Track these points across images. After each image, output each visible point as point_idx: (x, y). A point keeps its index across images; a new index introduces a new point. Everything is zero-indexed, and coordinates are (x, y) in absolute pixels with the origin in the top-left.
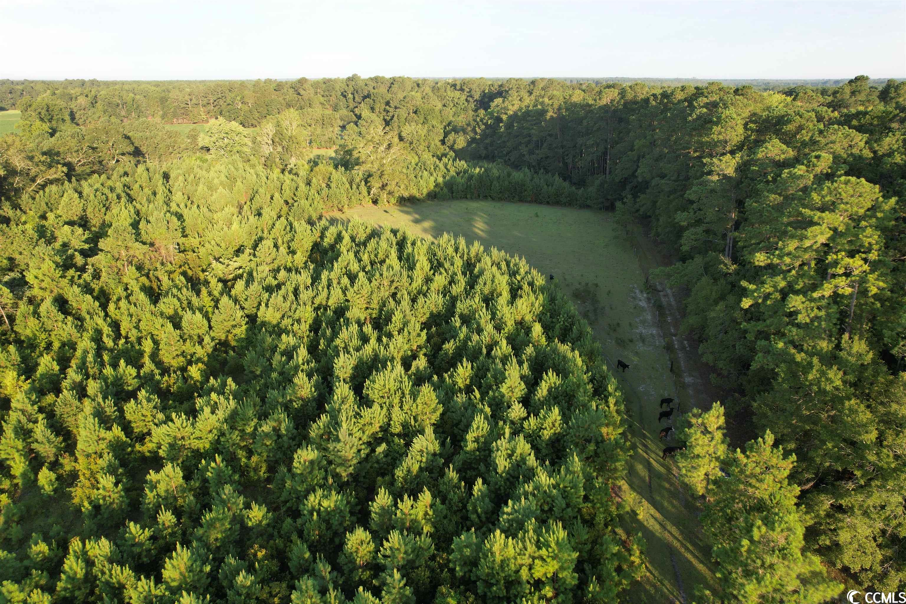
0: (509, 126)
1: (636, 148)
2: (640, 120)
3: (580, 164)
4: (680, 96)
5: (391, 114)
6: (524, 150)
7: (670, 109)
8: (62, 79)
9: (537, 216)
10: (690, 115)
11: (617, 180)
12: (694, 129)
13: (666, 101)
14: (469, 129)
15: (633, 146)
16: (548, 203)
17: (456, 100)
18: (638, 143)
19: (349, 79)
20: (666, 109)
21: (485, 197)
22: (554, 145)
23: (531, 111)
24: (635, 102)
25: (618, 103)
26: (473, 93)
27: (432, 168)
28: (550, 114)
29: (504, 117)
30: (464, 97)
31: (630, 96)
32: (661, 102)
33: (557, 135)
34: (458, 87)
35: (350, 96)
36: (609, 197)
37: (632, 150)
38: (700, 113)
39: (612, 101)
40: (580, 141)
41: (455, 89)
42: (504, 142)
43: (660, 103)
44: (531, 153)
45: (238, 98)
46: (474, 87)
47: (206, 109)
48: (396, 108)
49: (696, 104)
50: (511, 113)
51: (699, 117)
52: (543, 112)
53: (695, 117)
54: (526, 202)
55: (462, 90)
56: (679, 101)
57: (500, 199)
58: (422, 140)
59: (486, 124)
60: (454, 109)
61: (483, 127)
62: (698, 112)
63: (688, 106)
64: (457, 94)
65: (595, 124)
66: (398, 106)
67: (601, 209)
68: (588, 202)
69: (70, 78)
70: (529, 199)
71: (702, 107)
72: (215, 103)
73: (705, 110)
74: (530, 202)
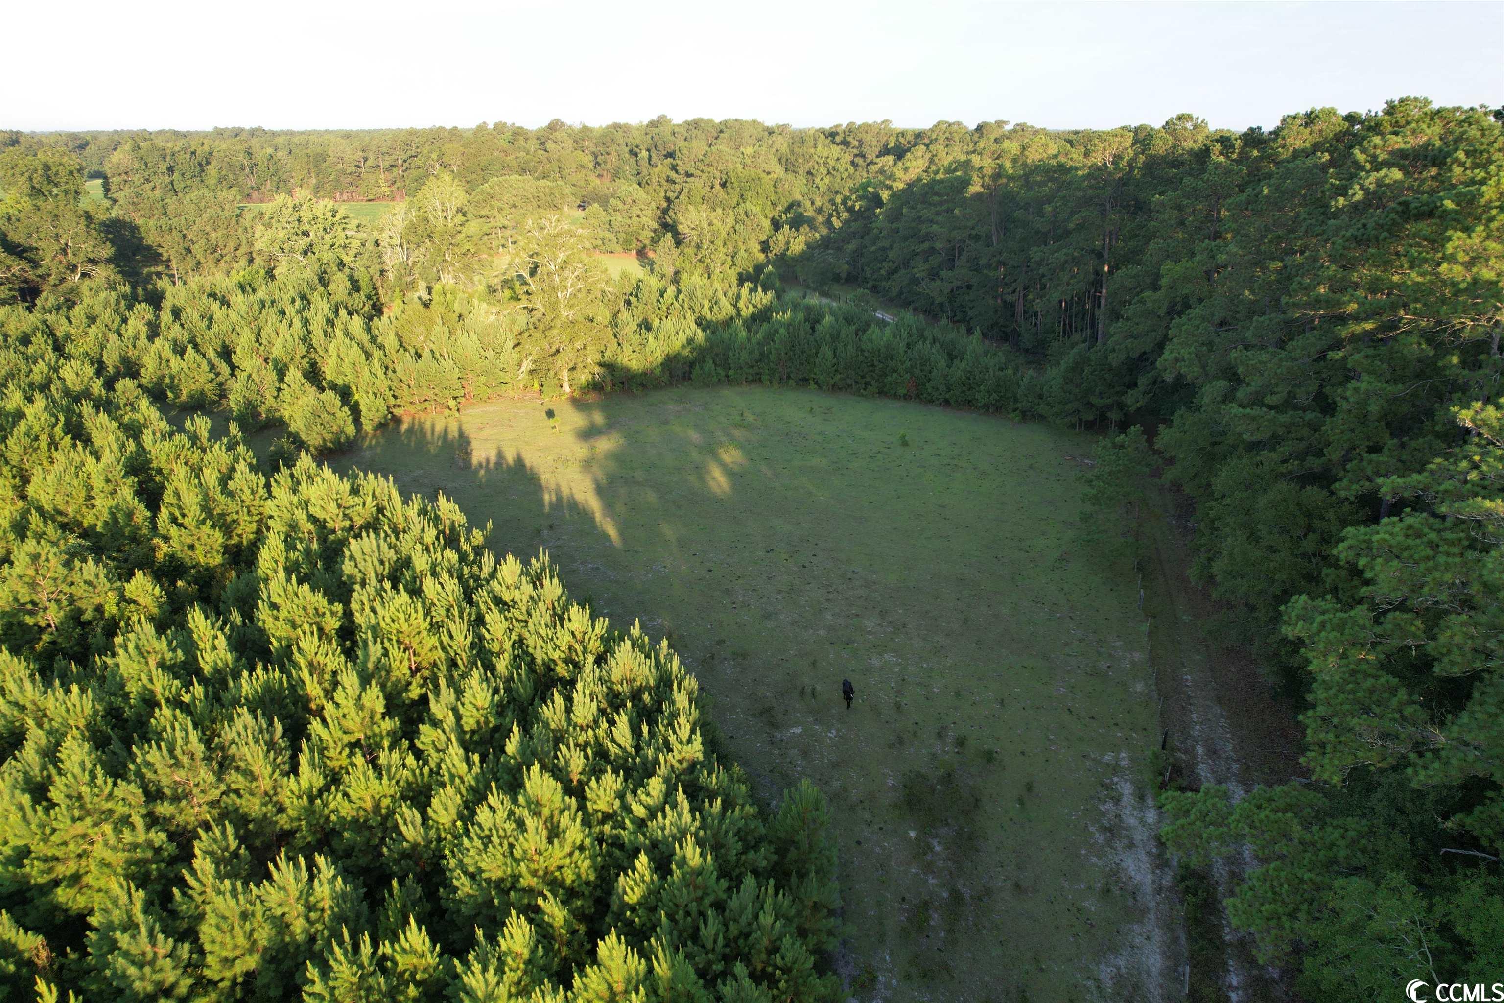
0: (895, 216)
1: (1164, 282)
2: (1180, 208)
3: (1038, 306)
4: (1299, 140)
5: (677, 187)
6: (920, 269)
7: (1270, 176)
8: (209, 128)
9: (905, 444)
10: (1343, 191)
11: (1115, 360)
12: (1361, 241)
13: (1256, 153)
14: (820, 219)
15: (1158, 276)
16: (947, 403)
17: (832, 163)
18: (1170, 270)
19: (653, 124)
20: (1256, 176)
21: (803, 382)
22: (983, 261)
23: (941, 181)
24: (1176, 163)
25: (1130, 165)
26: (866, 149)
27: (707, 305)
28: (975, 188)
29: (885, 195)
30: (847, 158)
31: (1160, 148)
32: (1243, 157)
33: (989, 237)
34: (838, 139)
35: (644, 154)
36: (1095, 400)
37: (1155, 287)
38: (1379, 183)
39: (1118, 157)
40: (1036, 253)
41: (834, 142)
42: (884, 249)
43: (1238, 162)
44: (934, 275)
45: (434, 156)
46: (867, 138)
47: (390, 176)
48: (689, 175)
49: (1360, 157)
50: (899, 185)
51: (1374, 199)
52: (966, 183)
53: (1359, 195)
54: (896, 397)
55: (845, 143)
56: (1296, 154)
57: (835, 388)
58: (720, 243)
59: (851, 210)
60: (827, 180)
61: (845, 215)
62: (1371, 180)
63: (1332, 163)
64: (836, 150)
65: (1073, 213)
66: (691, 171)
67: (1073, 426)
68: (1043, 409)
69: (222, 126)
70: (902, 391)
71: (1388, 164)
72: (406, 165)
73: (1397, 174)
74: (906, 397)
